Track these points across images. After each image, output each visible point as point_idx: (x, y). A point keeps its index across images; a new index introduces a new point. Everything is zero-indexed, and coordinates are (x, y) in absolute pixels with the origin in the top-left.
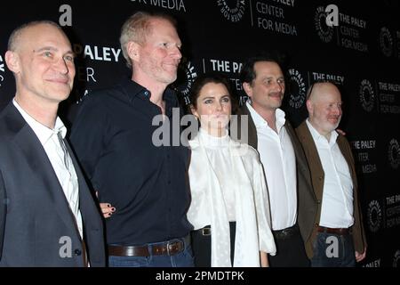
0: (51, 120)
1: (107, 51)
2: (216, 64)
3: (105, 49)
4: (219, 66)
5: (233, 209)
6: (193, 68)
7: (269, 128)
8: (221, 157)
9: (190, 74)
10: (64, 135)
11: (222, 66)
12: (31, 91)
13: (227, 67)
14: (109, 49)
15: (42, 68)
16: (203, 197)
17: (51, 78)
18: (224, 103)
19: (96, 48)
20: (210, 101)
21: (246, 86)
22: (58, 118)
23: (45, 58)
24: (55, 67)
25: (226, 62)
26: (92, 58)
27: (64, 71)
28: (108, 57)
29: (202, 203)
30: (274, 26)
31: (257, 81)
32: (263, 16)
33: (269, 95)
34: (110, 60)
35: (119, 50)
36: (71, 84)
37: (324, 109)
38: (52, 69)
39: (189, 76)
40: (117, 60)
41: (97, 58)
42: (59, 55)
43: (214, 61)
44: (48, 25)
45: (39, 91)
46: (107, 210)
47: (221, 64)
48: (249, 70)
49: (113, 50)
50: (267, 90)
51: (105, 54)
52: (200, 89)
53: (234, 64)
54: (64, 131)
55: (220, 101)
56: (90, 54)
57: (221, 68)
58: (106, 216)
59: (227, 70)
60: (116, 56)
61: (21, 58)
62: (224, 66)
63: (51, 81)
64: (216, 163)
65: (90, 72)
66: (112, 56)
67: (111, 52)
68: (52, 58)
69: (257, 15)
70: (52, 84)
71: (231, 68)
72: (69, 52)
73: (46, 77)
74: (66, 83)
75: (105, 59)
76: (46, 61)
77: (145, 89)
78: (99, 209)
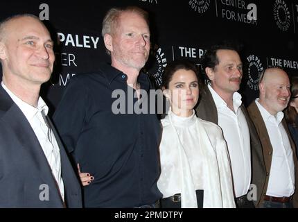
0: (35, 99)
1: (87, 39)
2: (184, 50)
3: (85, 37)
4: (186, 52)
5: (200, 180)
6: (163, 54)
7: (228, 108)
8: (189, 134)
9: (161, 59)
10: (46, 112)
11: (189, 52)
12: (17, 74)
13: (193, 53)
14: (88, 37)
15: (27, 54)
16: (173, 170)
17: (34, 63)
18: (193, 88)
19: (77, 36)
20: (180, 85)
21: (208, 71)
22: (40, 98)
23: (29, 46)
24: (38, 53)
25: (193, 49)
26: (74, 45)
27: (46, 57)
28: (87, 44)
29: (172, 175)
30: (236, 17)
31: (220, 67)
32: (227, 8)
33: (230, 80)
34: (89, 47)
35: (98, 39)
36: (52, 68)
37: (275, 91)
38: (35, 56)
39: (159, 62)
40: (95, 47)
41: (78, 45)
42: (40, 43)
43: (182, 48)
44: (30, 17)
45: (25, 74)
46: (86, 179)
47: (188, 50)
48: (211, 56)
49: (92, 38)
50: (228, 76)
51: (85, 42)
52: (172, 74)
53: (200, 50)
54: (46, 109)
55: (190, 86)
56: (72, 41)
57: (188, 54)
58: (84, 184)
59: (193, 56)
60: (95, 43)
61: (7, 47)
62: (190, 52)
63: (35, 65)
64: (184, 140)
65: (72, 58)
66: (91, 44)
67: (90, 40)
68: (35, 46)
69: (221, 6)
70: (36, 68)
71: (197, 54)
72: (49, 41)
73: (29, 62)
74: (48, 67)
75: (85, 46)
76: (30, 48)
77: (121, 73)
78: (79, 178)
